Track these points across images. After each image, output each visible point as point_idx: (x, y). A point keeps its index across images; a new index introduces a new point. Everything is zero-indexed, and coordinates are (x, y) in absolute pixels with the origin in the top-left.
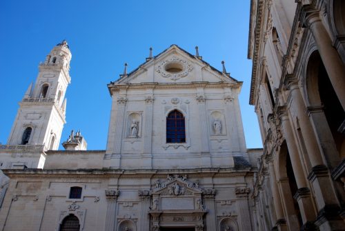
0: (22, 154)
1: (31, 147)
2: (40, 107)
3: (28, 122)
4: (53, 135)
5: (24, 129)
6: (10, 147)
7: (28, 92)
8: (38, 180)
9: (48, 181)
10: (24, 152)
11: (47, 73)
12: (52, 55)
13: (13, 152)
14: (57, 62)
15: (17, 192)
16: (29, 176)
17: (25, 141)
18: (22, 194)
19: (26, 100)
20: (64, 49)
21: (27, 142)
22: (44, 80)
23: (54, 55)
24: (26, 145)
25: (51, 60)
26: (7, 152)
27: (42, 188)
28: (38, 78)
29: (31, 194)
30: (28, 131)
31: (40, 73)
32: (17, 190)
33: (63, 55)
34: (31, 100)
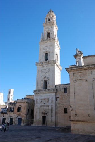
0: (46, 65)
1: (50, 62)
2: (49, 43)
3: (45, 51)
4: (57, 55)
5: (44, 54)
6: (41, 63)
7: (42, 37)
8: (84, 71)
9: (90, 71)
10: (47, 64)
11: (47, 27)
12: (47, 18)
13: (42, 65)
14: (51, 20)
15: (75, 78)
16: (79, 70)
17: (46, 60)
18: (78, 79)
19: (42, 41)
20: (52, 13)
21: (47, 60)
22: (47, 30)
23: (48, 18)
24: (48, 61)
25: (48, 20)
26: (40, 65)
27: (88, 74)
28: (44, 30)
29: (83, 78)
30: (46, 55)
31: (44, 28)
32: (74, 77)
33: (53, 17)
34: (44, 41)
